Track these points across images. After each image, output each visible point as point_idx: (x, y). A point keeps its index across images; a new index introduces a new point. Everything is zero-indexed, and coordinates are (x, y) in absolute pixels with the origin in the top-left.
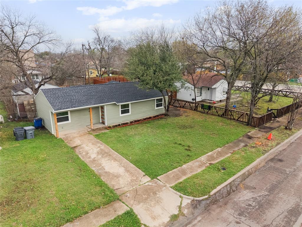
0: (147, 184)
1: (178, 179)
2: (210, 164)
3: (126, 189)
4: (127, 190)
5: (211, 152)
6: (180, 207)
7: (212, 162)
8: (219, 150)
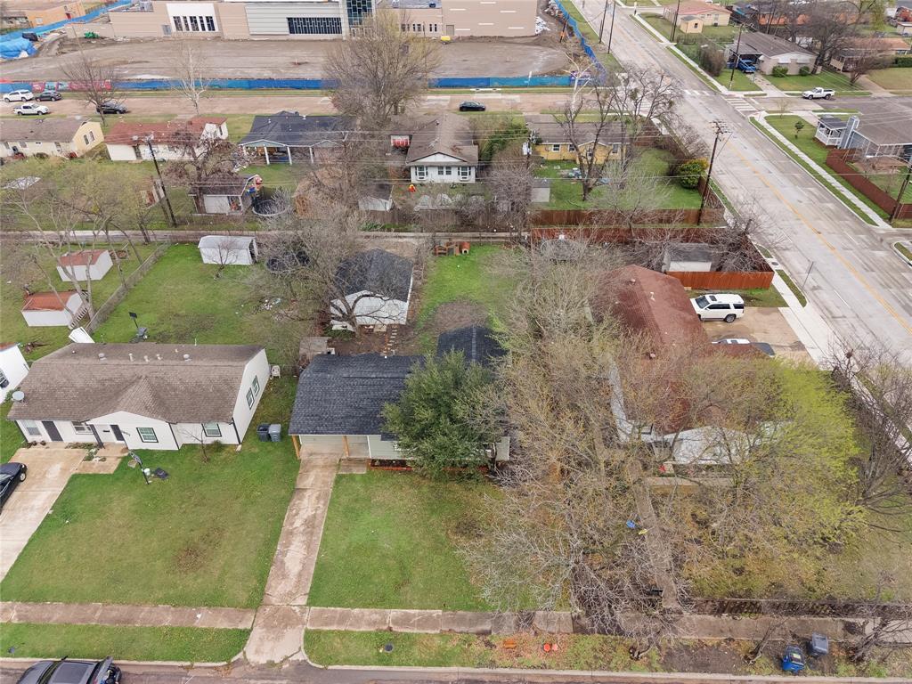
0: (293, 608)
1: (327, 624)
2: (390, 629)
3: (274, 600)
4: (273, 602)
5: (417, 611)
6: (286, 659)
7: (395, 629)
8: (434, 615)
